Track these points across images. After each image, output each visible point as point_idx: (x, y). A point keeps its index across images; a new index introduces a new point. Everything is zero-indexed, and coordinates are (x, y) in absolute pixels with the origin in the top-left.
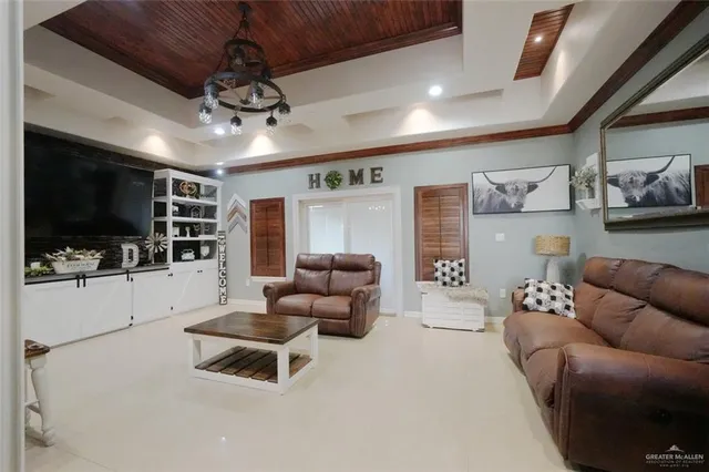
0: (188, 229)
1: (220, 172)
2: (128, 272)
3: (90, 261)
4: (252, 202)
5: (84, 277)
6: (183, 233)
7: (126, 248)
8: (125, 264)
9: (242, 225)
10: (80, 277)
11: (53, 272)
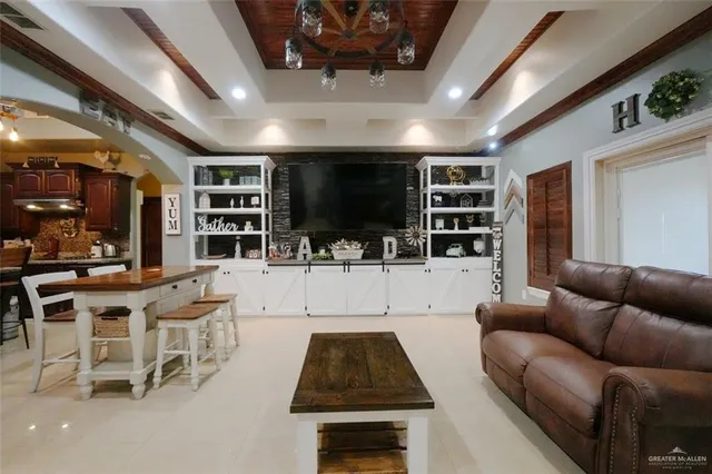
0: (456, 221)
1: (493, 146)
2: (383, 264)
3: (354, 251)
4: (529, 177)
5: (349, 264)
6: (449, 225)
7: (386, 240)
8: (386, 255)
9: (518, 213)
10: (347, 264)
11: (332, 258)
